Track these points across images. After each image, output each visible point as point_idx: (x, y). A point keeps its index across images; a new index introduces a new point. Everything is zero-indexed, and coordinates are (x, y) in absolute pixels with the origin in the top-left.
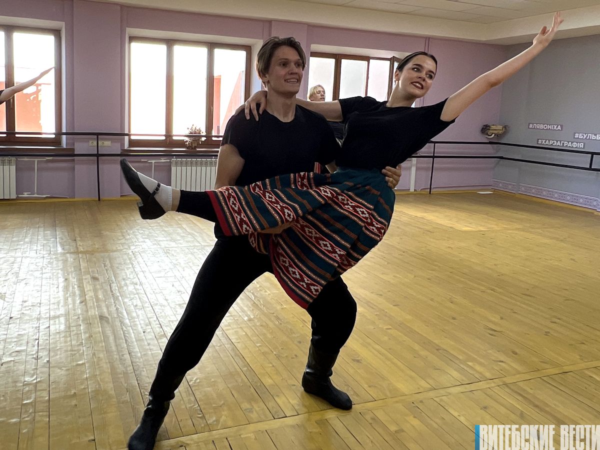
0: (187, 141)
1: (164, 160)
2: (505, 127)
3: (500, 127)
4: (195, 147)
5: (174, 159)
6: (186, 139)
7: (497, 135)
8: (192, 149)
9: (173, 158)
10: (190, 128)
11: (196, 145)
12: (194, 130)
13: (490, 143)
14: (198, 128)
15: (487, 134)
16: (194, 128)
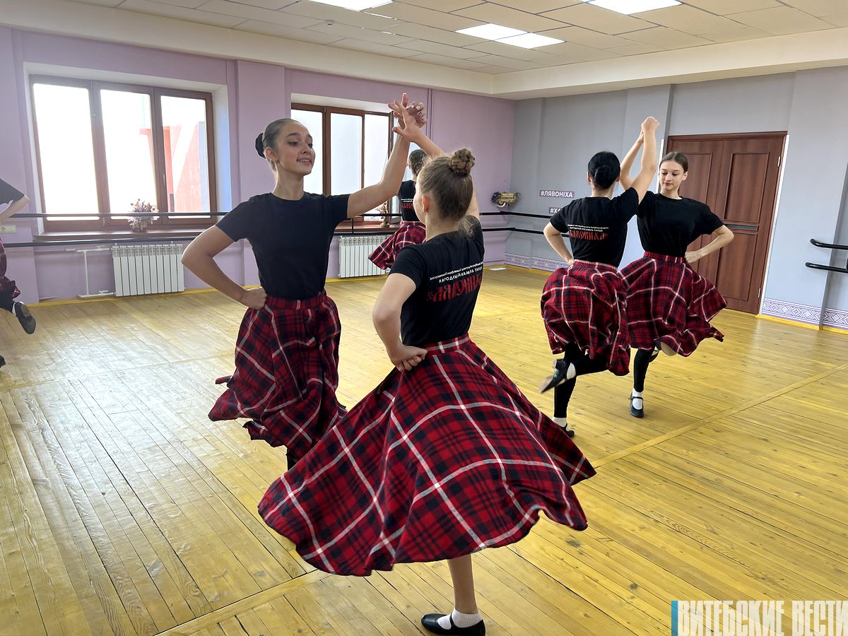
0: (132, 222)
1: (101, 248)
2: (516, 194)
3: (511, 195)
4: (145, 230)
5: (115, 247)
6: (131, 218)
7: (509, 205)
8: (141, 231)
9: (114, 245)
10: (135, 203)
11: (145, 226)
12: (141, 206)
13: (502, 213)
14: (146, 204)
15: (498, 203)
16: (140, 203)
